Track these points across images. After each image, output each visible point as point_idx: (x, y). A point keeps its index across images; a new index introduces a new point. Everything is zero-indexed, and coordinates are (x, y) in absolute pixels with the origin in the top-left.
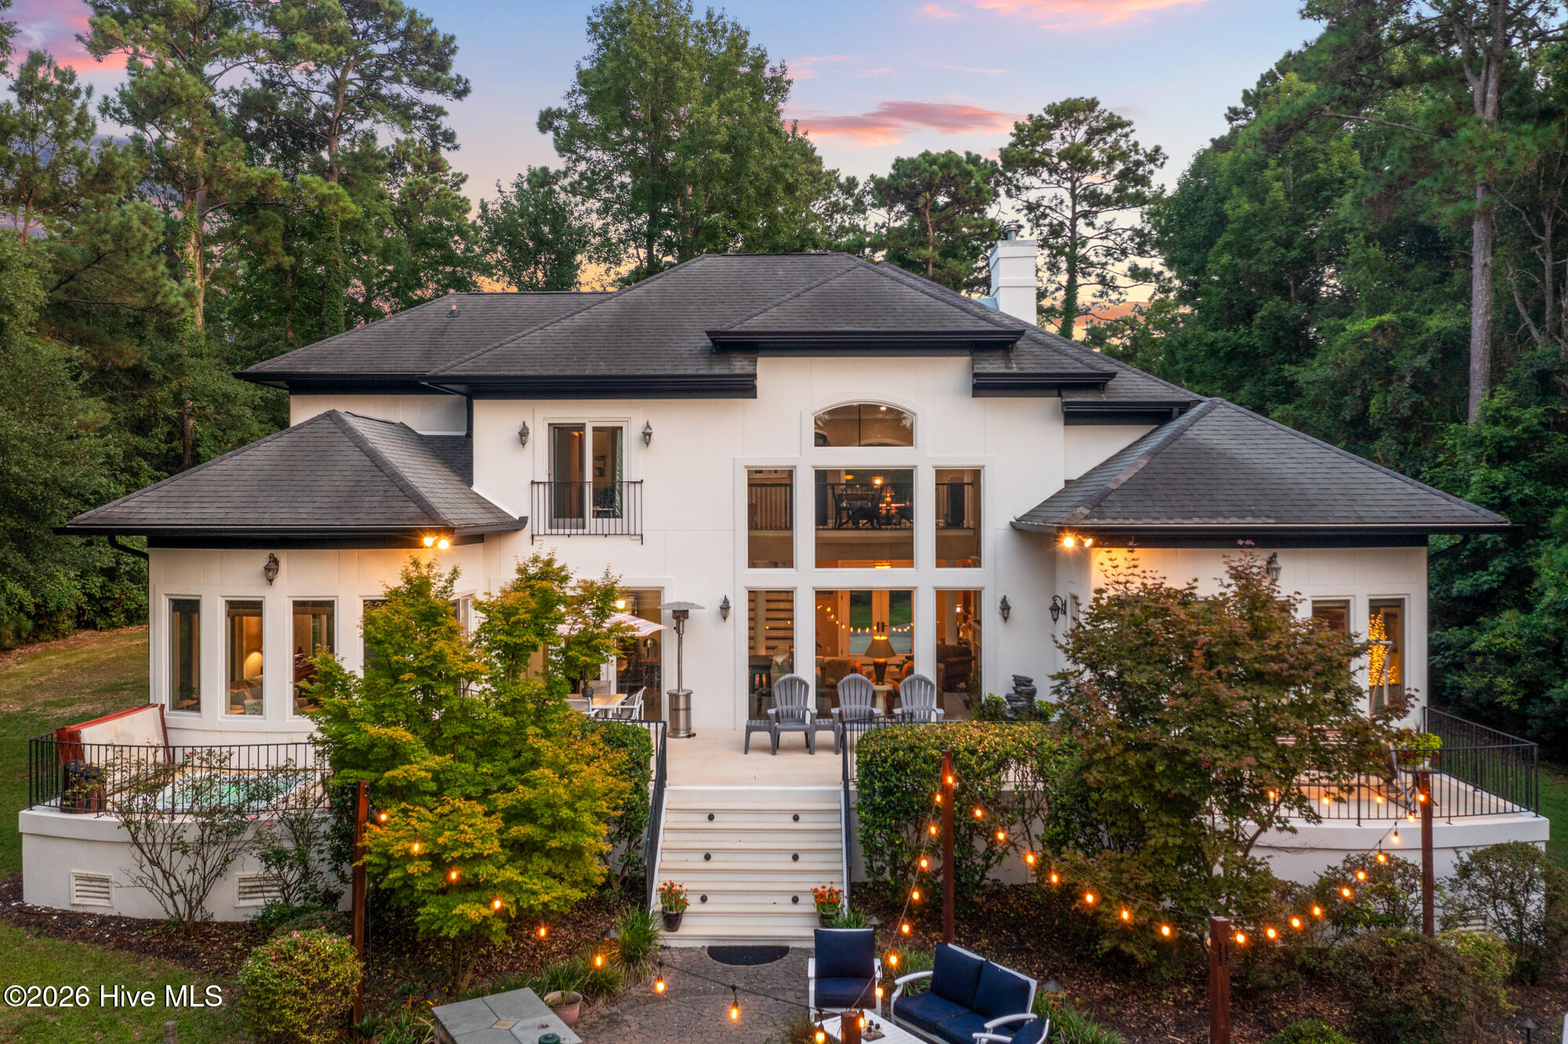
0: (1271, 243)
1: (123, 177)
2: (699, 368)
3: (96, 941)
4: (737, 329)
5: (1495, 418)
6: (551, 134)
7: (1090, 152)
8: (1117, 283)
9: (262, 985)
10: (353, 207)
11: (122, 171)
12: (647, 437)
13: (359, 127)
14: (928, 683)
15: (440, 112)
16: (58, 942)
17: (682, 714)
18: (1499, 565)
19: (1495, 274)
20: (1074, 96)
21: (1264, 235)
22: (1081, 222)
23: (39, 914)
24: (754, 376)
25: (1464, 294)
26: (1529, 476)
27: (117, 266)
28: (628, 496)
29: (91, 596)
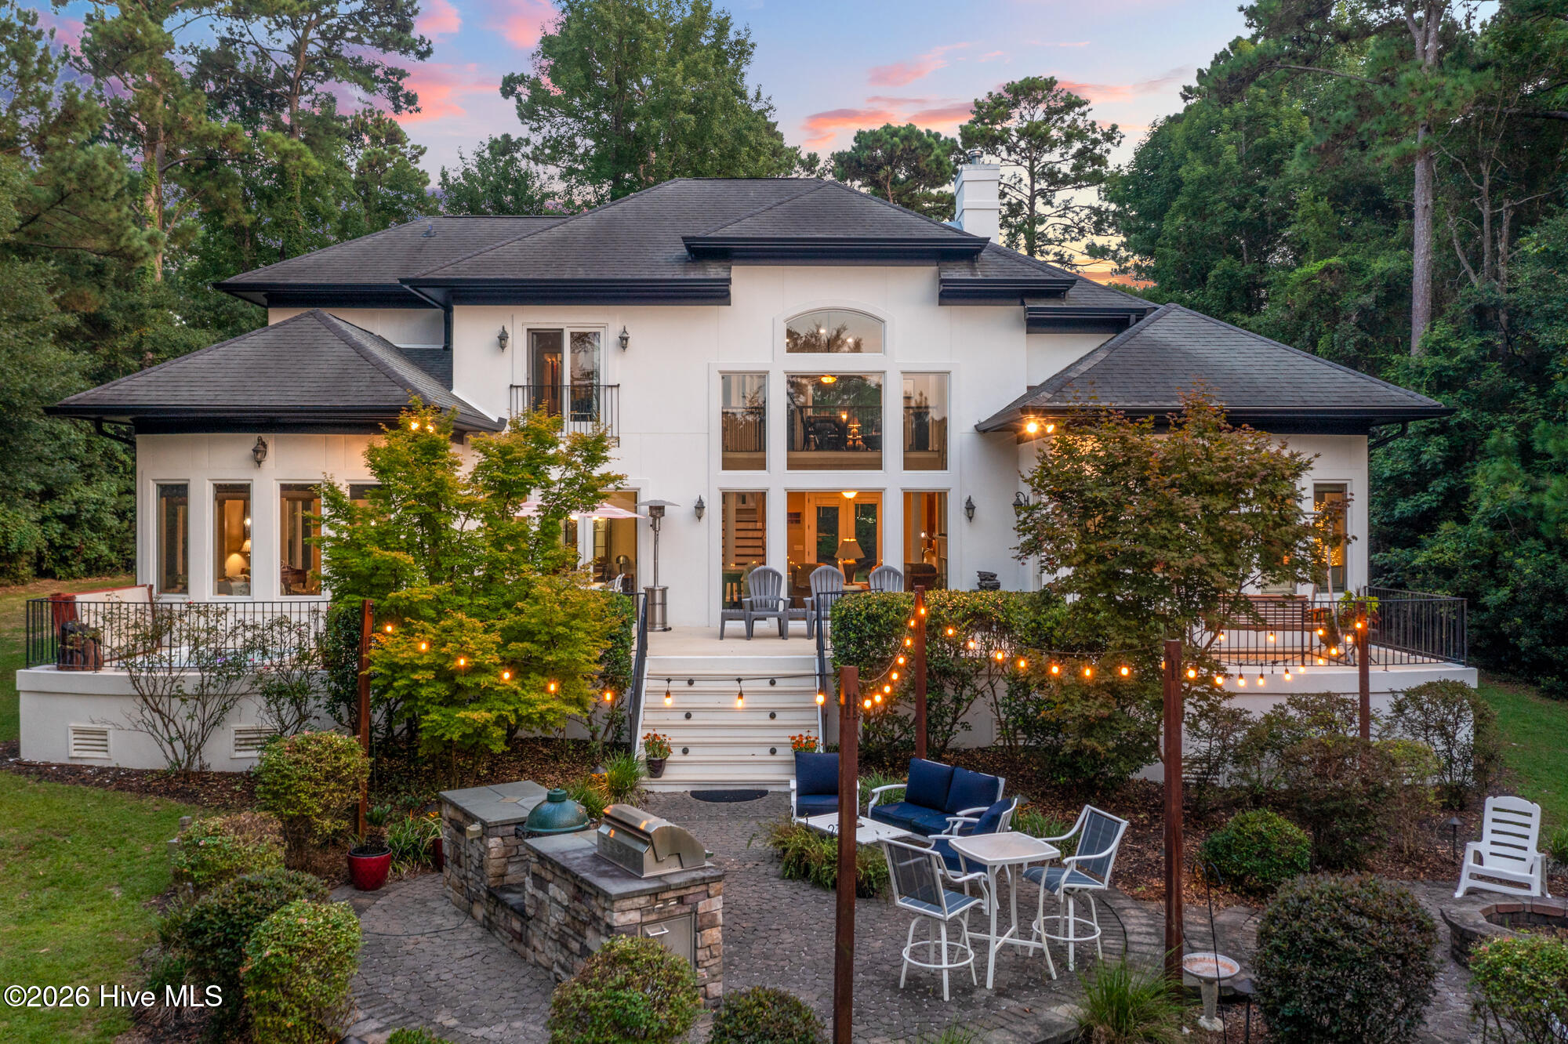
0: (1224, 204)
1: (86, 120)
2: (678, 273)
3: (97, 785)
4: (712, 235)
5: (1435, 349)
6: (513, 100)
7: (1048, 131)
8: (1074, 261)
9: (278, 771)
10: (315, 163)
11: (85, 114)
12: (624, 341)
13: (319, 88)
14: (896, 573)
15: (402, 74)
16: (60, 786)
17: (658, 608)
18: (1439, 485)
19: (1436, 222)
20: (1033, 74)
21: (1217, 196)
22: (1039, 201)
23: (37, 766)
24: (729, 280)
25: (1408, 244)
26: (1466, 404)
27: (81, 206)
28: (606, 399)
29: (51, 542)
